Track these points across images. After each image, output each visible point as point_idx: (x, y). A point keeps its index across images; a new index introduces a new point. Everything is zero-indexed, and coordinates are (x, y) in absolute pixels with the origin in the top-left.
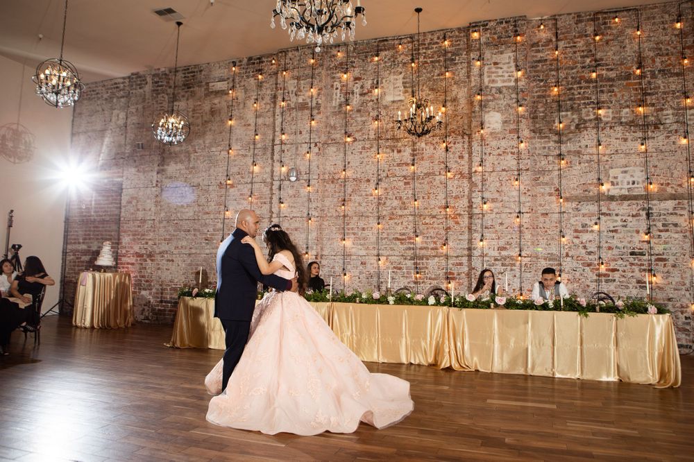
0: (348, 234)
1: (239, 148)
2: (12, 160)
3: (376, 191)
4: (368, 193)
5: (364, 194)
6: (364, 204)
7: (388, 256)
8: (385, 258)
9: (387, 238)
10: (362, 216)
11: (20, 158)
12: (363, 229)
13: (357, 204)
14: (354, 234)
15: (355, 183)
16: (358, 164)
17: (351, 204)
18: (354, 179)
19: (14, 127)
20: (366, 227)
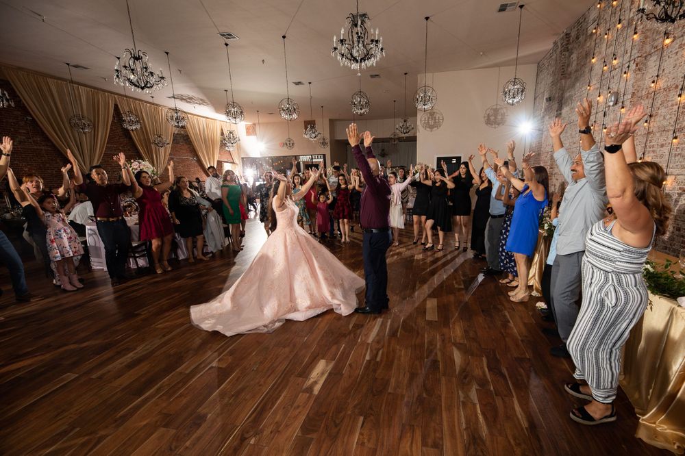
0: (649, 152)
1: (596, 82)
2: (493, 126)
3: (679, 98)
4: (674, 102)
5: (670, 103)
6: (668, 116)
7: (678, 175)
8: (674, 177)
9: (680, 154)
10: (663, 130)
11: (498, 124)
12: (662, 146)
13: (662, 118)
14: (653, 152)
15: (665, 93)
16: (671, 68)
17: (658, 119)
18: (664, 89)
19: (494, 107)
20: (664, 143)
